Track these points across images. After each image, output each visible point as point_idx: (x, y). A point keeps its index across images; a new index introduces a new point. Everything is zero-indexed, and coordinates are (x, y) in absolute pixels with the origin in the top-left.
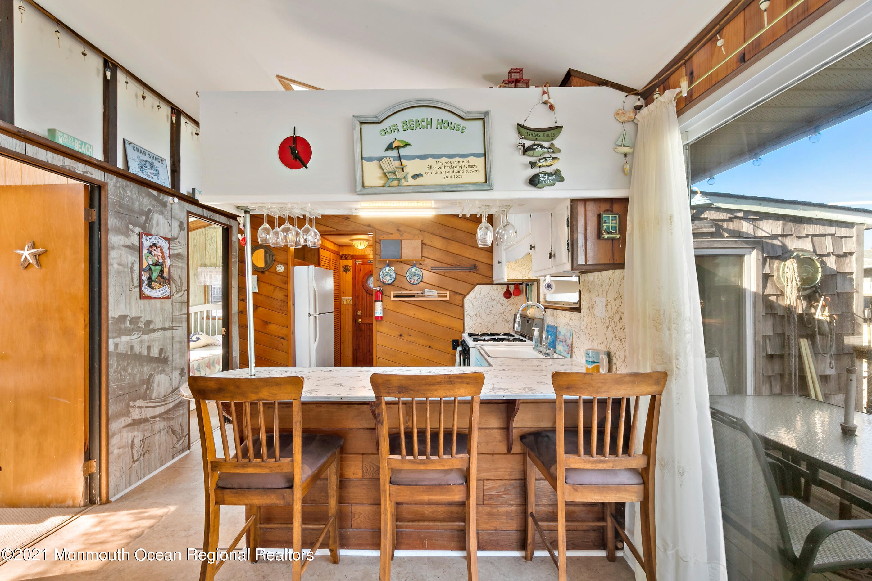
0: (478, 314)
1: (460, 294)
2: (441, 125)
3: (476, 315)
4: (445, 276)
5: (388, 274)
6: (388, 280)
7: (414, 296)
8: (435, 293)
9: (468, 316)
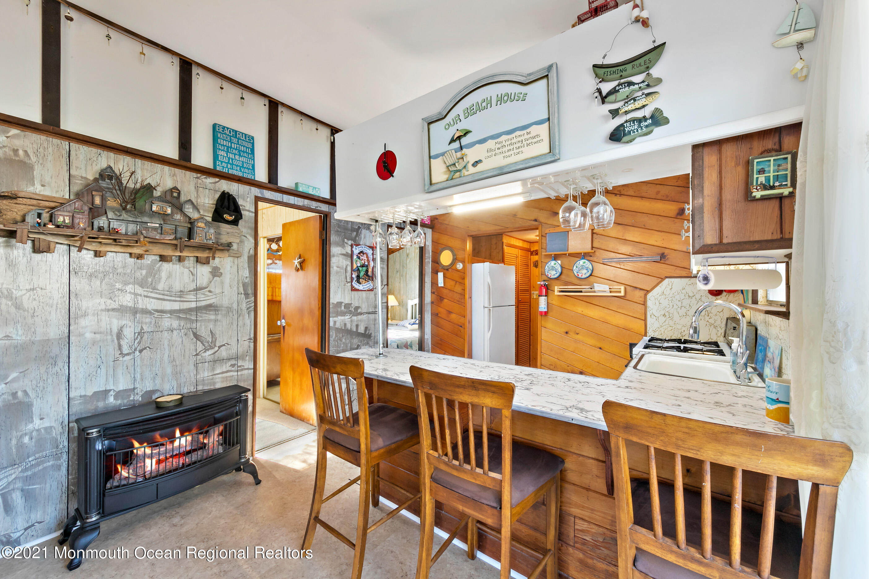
0: (667, 314)
1: (641, 289)
2: (501, 100)
3: (664, 315)
4: (621, 268)
5: (553, 268)
6: (553, 274)
7: (581, 292)
8: (606, 288)
9: (652, 316)
